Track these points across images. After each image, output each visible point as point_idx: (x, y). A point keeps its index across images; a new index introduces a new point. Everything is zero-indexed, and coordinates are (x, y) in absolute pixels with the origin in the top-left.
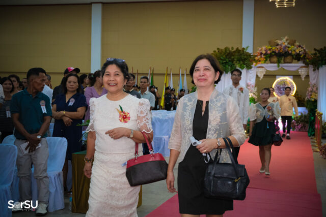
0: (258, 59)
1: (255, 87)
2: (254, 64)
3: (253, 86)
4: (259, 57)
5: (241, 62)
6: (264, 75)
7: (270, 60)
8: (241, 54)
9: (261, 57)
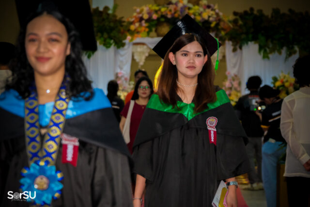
0: (135, 30)
1: (131, 80)
2: (129, 37)
3: (126, 79)
4: (137, 24)
5: (106, 35)
6: (147, 59)
7: (156, 31)
8: (103, 20)
9: (141, 25)
